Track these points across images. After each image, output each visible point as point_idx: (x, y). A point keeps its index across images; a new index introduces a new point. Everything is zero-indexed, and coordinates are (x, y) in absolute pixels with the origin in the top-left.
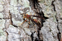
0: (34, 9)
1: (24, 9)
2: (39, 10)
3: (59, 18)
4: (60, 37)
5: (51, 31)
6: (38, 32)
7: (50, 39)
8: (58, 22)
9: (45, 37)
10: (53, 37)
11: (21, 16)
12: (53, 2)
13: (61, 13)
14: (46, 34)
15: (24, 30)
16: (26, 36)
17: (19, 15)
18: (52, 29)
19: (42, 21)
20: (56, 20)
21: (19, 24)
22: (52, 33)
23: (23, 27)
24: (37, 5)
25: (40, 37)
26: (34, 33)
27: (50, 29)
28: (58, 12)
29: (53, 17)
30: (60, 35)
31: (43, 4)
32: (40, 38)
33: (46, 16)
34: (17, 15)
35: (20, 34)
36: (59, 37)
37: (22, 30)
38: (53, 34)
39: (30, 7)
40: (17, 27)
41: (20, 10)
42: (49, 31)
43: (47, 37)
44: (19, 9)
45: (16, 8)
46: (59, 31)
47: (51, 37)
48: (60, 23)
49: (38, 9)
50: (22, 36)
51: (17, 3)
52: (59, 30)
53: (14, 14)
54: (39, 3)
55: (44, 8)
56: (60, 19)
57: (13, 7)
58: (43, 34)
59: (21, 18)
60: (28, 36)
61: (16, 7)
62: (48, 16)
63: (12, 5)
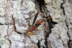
1: (29, 13)
2: (46, 14)
3: (69, 22)
5: (60, 38)
6: (46, 39)
8: (68, 27)
9: (54, 45)
10: (62, 45)
11: (26, 21)
12: (62, 4)
13: (71, 17)
16: (32, 44)
17: (24, 20)
18: (61, 36)
20: (66, 25)
22: (61, 41)
24: (43, 8)
25: (48, 46)
26: (41, 40)
27: (59, 36)
28: (68, 16)
29: (62, 22)
30: (70, 42)
31: (51, 7)
33: (54, 20)
34: (21, 20)
35: (24, 42)
36: (70, 45)
38: (63, 42)
40: (21, 34)
41: (25, 14)
42: (58, 38)
43: (56, 45)
44: (23, 13)
45: (20, 12)
46: (69, 38)
47: (60, 46)
48: (70, 29)
49: (44, 13)
50: (27, 45)
51: (20, 6)
52: (69, 36)
53: (17, 18)
54: (46, 6)
55: (52, 12)
56: (70, 24)
57: (16, 11)
58: (51, 41)
60: (34, 45)
61: (20, 10)
62: (57, 21)
63: (15, 8)
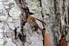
0: (19, 4)
4: (45, 33)
7: (34, 35)
14: (29, 30)
15: (8, 25)
19: (26, 17)
21: (3, 18)
23: (7, 22)
32: (23, 34)
37: (6, 25)
39: (15, 2)
59: (6, 13)
